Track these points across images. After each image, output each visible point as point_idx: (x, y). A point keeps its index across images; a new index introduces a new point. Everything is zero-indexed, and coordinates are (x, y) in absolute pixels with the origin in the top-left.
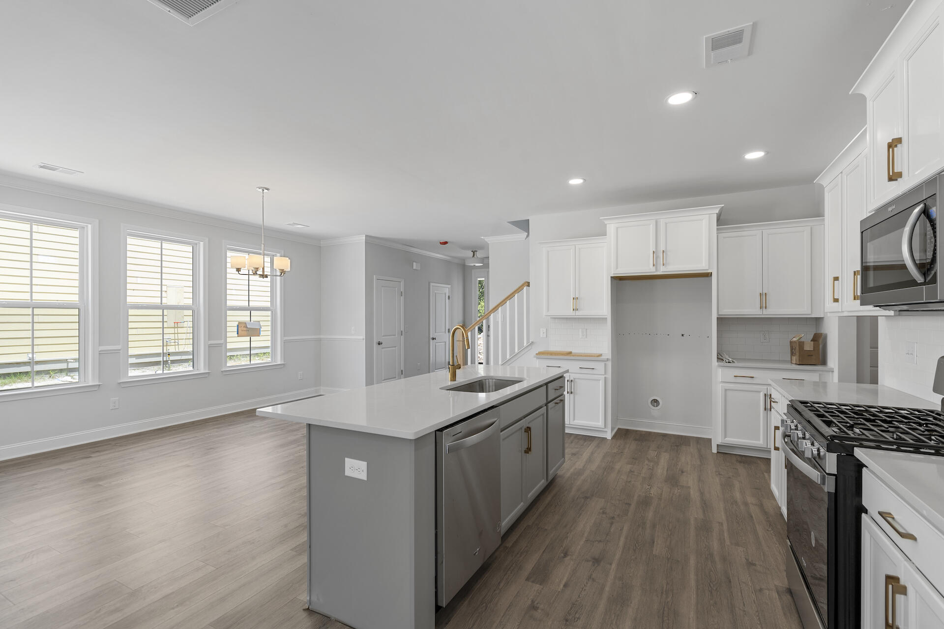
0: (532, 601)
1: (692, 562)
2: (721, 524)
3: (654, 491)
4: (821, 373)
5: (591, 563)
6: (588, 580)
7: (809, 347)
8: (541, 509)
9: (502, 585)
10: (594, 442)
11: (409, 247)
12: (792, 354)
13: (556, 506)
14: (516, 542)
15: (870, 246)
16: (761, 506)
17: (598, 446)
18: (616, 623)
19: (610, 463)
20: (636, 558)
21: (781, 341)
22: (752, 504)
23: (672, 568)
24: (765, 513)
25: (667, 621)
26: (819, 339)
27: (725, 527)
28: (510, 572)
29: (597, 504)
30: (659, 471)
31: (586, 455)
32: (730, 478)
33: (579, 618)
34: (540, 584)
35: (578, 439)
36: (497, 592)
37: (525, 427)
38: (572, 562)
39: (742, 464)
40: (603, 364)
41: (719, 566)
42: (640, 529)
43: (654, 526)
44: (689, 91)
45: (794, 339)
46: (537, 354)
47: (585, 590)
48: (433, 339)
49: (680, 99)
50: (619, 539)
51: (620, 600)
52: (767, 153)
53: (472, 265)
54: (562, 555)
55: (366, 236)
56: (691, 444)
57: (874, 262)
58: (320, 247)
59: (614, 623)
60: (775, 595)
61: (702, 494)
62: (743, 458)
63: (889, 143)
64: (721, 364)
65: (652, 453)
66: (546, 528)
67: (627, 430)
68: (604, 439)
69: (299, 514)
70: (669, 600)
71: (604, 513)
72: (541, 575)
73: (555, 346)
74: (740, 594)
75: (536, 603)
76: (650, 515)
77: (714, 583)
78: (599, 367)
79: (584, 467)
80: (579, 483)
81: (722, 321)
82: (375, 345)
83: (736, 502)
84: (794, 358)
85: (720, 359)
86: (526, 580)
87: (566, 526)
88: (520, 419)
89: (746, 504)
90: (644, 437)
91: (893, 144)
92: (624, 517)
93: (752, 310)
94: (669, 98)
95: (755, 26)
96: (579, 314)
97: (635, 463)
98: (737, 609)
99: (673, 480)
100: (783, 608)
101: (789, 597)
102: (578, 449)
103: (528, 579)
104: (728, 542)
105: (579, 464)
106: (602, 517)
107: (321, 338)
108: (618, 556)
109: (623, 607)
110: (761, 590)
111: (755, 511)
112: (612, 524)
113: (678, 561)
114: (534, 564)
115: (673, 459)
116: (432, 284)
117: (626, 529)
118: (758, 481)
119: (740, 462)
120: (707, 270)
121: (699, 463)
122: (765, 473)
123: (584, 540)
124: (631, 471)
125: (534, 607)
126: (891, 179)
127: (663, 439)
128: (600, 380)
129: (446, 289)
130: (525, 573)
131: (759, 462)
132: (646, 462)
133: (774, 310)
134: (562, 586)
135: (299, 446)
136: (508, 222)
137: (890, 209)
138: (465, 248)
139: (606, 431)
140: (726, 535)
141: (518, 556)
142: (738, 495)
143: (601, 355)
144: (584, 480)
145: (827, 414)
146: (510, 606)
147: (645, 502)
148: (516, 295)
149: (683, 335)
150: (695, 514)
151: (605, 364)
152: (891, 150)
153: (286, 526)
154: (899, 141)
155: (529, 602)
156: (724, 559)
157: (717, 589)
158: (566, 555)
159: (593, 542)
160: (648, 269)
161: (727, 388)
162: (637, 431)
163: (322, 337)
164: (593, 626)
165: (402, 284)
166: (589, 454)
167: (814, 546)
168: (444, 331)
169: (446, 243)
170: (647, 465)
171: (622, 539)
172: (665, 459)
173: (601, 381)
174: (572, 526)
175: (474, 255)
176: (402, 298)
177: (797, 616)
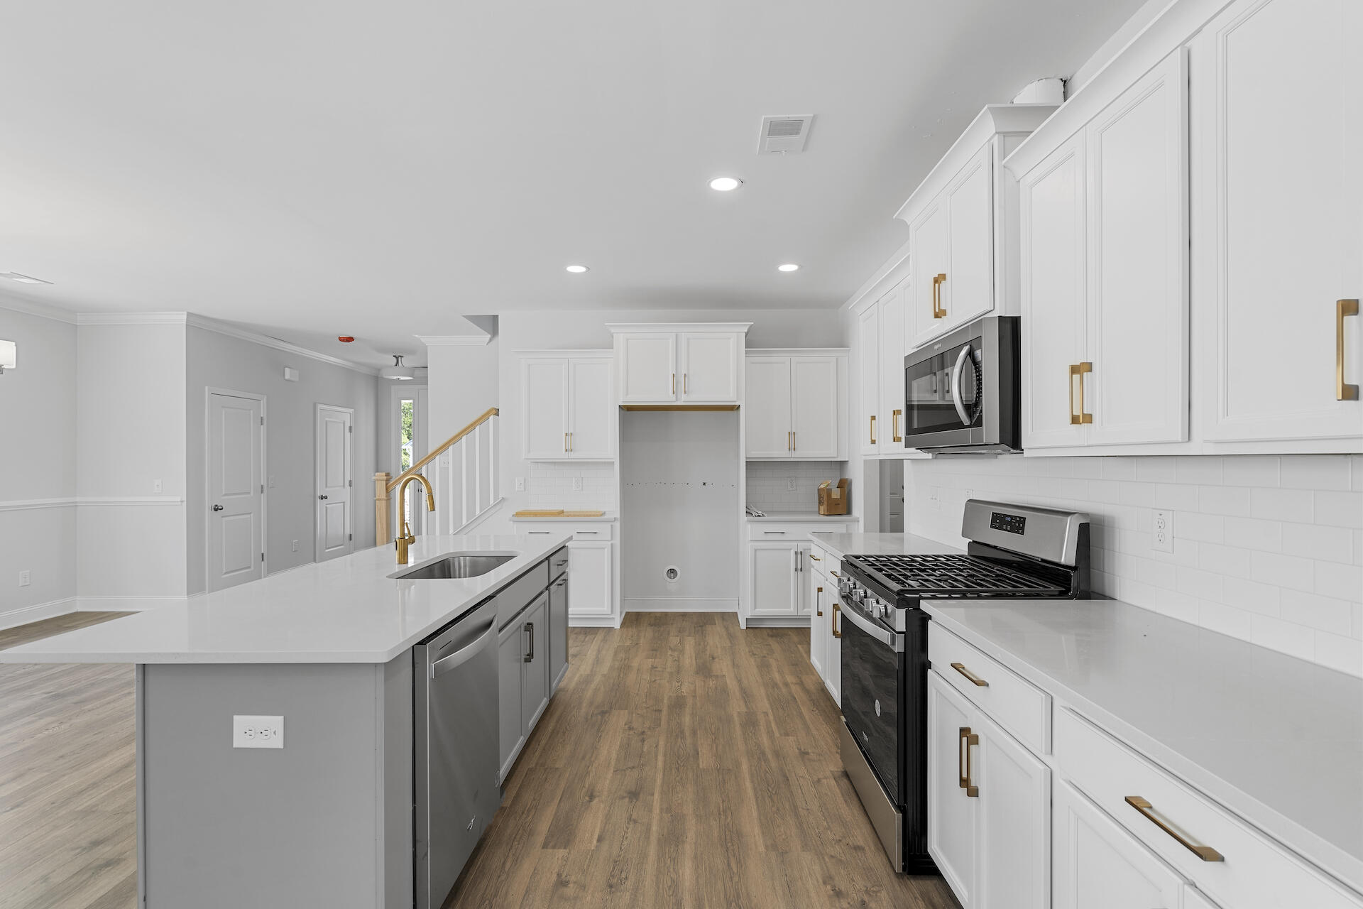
0: (558, 875)
1: (745, 766)
2: (766, 714)
3: (686, 689)
4: (848, 523)
5: (627, 800)
6: (628, 823)
7: (836, 494)
8: (543, 742)
9: (508, 865)
10: (598, 634)
11: (276, 341)
12: (820, 503)
13: (564, 733)
14: (518, 796)
15: (915, 384)
16: (801, 684)
17: (604, 640)
18: (674, 869)
19: (625, 660)
20: (681, 779)
21: (807, 488)
22: (792, 683)
23: (724, 780)
24: (807, 691)
25: (732, 847)
26: (844, 485)
27: (771, 717)
28: (516, 843)
29: (619, 719)
30: (687, 661)
31: (591, 654)
32: (765, 657)
33: (626, 878)
34: (565, 848)
35: (576, 634)
36: (503, 877)
37: (525, 623)
38: (602, 806)
39: (774, 638)
40: (608, 525)
41: (774, 764)
42: (679, 740)
43: (694, 733)
44: (734, 178)
45: (822, 486)
46: (513, 516)
47: (627, 838)
48: (322, 498)
49: (724, 184)
50: (656, 760)
51: (672, 838)
52: (801, 267)
53: (395, 378)
54: (587, 798)
55: (189, 314)
56: (717, 622)
57: (918, 401)
58: (76, 326)
59: (672, 870)
60: (833, 782)
61: (740, 681)
62: (774, 631)
63: (934, 278)
64: (751, 518)
65: (674, 640)
66: (557, 766)
67: (638, 614)
68: (610, 629)
69: (73, 849)
70: (728, 821)
71: (630, 729)
72: (563, 834)
73: (538, 503)
74: (800, 791)
75: (564, 876)
76: (687, 720)
77: (772, 786)
78: (604, 530)
79: (592, 671)
80: (589, 694)
81: (753, 466)
82: (208, 512)
83: (776, 684)
84: (822, 508)
85: (748, 513)
86: (543, 848)
87: (583, 758)
88: (518, 614)
89: (786, 685)
90: (660, 620)
91: (938, 280)
92: (657, 729)
93: (779, 452)
94: (712, 180)
95: (814, 118)
96: (573, 456)
97: (656, 655)
98: (800, 809)
99: (704, 670)
100: (842, 795)
101: (845, 780)
102: (578, 648)
103: (545, 846)
104: (777, 734)
105: (585, 669)
106: (629, 735)
107: (76, 502)
108: (659, 782)
109: (678, 846)
110: (819, 780)
111: (796, 690)
112: (643, 740)
113: (729, 770)
114: (550, 821)
115: (699, 644)
116: (320, 406)
117: (662, 743)
118: (793, 655)
119: (772, 636)
120: (735, 401)
121: (730, 645)
122: (798, 646)
123: (612, 771)
124: (653, 667)
125: (562, 882)
126: (937, 316)
127: (683, 620)
128: (604, 548)
129: (345, 416)
130: (540, 839)
131: (790, 633)
132: (670, 652)
133: (801, 454)
134: (595, 842)
135: (41, 717)
136: (464, 316)
137: (936, 347)
138: (383, 350)
139: (614, 618)
140: (773, 725)
141: (524, 816)
142: (777, 676)
143: (604, 514)
144: (596, 689)
145: (884, 568)
146: (527, 892)
147: (678, 704)
148: (477, 428)
149: (704, 484)
150: (736, 708)
151: (612, 526)
152: (937, 285)
153: (45, 879)
154: (943, 277)
155: (554, 877)
156: (777, 754)
157: (776, 792)
158: (592, 797)
159: (625, 770)
160: (666, 398)
161: (759, 548)
162: (650, 613)
163: (78, 499)
164: (647, 883)
165: (263, 403)
166: (595, 653)
167: (879, 715)
168: (342, 484)
169: (350, 339)
170: (671, 655)
171: (660, 758)
172: (690, 644)
173: (606, 550)
174: (592, 755)
175: (398, 362)
176: (263, 429)
177: (856, 799)
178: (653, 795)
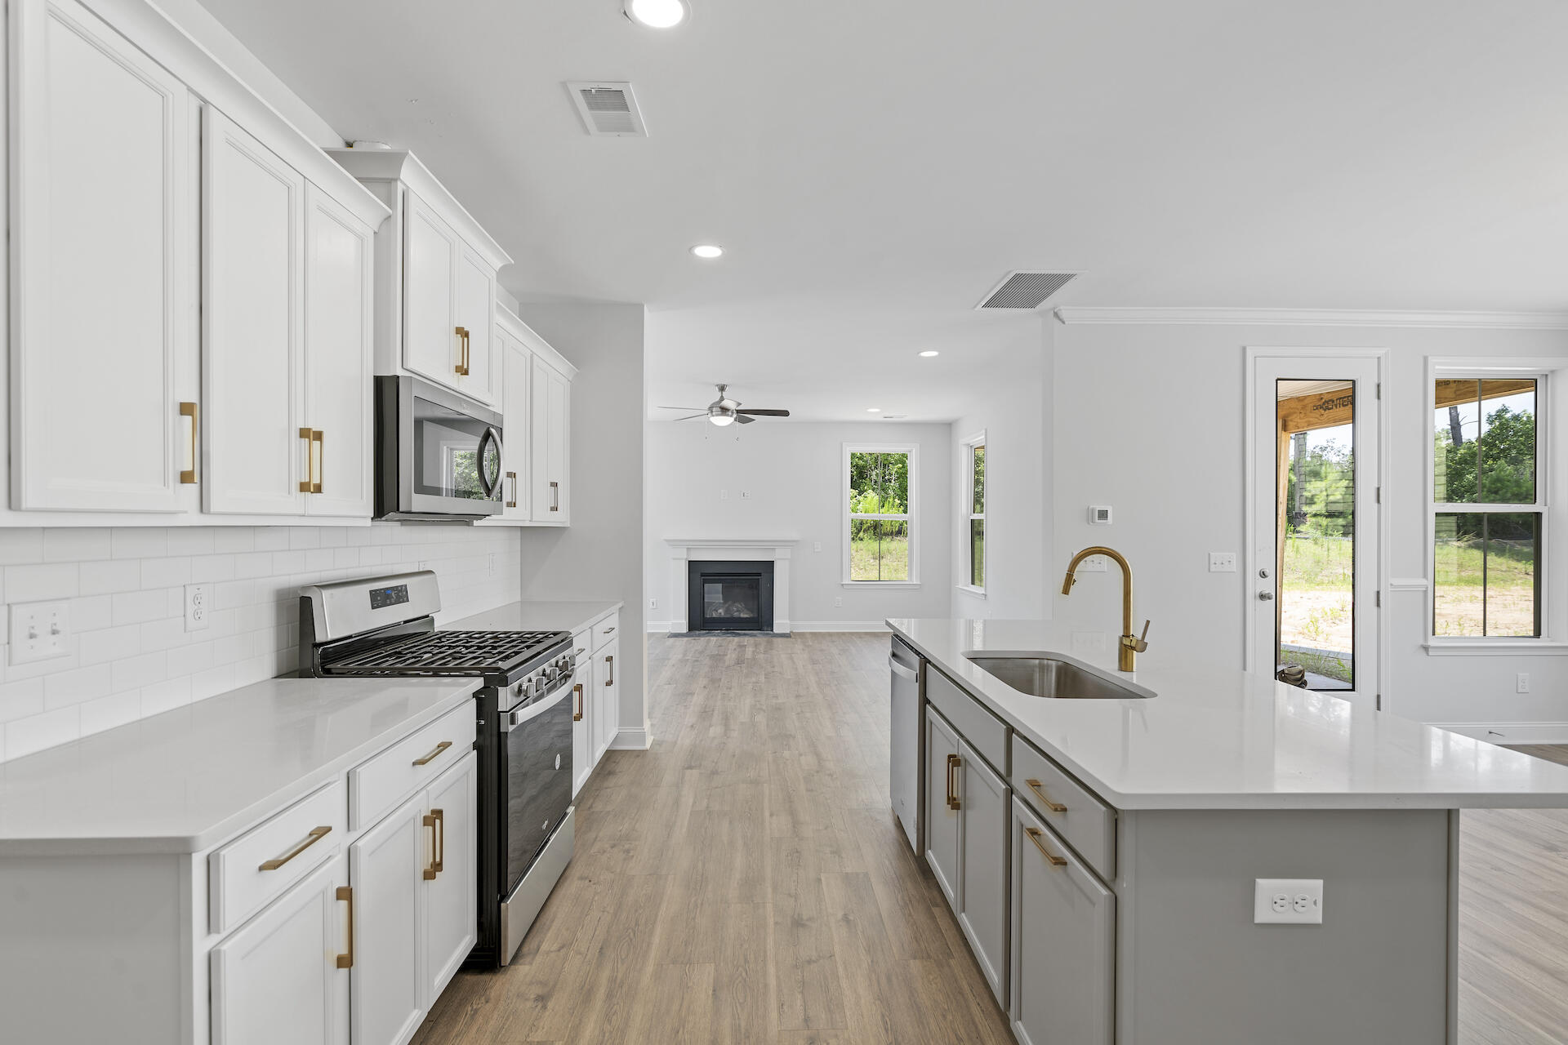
178: (776, 923)
